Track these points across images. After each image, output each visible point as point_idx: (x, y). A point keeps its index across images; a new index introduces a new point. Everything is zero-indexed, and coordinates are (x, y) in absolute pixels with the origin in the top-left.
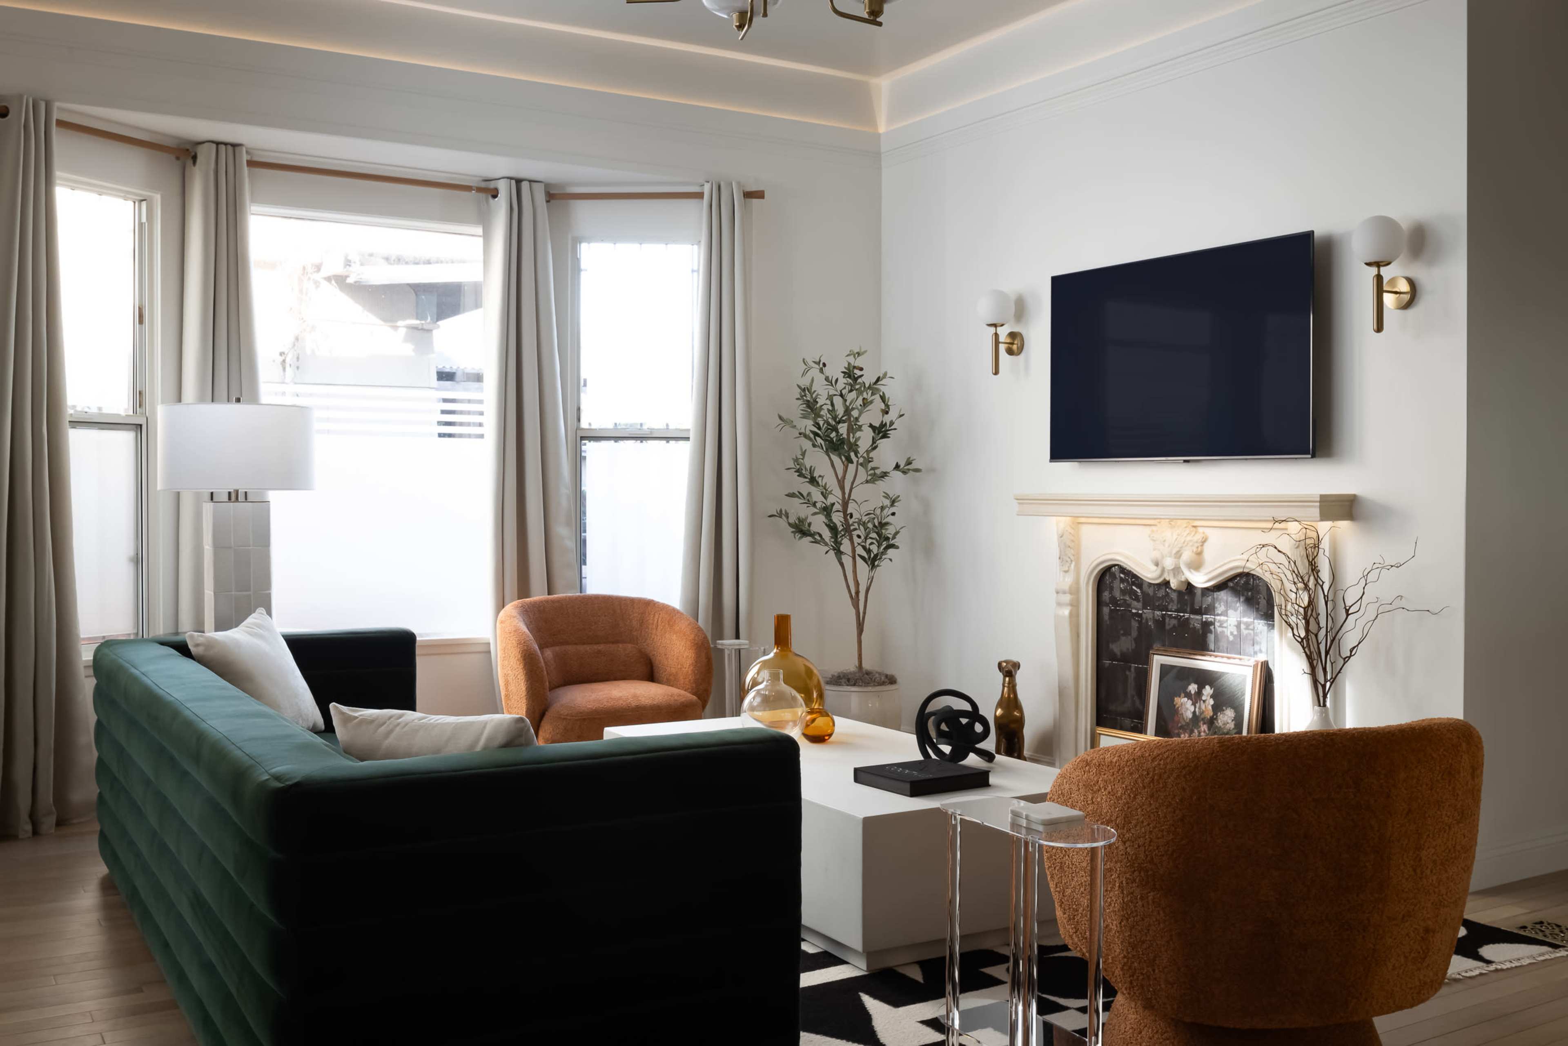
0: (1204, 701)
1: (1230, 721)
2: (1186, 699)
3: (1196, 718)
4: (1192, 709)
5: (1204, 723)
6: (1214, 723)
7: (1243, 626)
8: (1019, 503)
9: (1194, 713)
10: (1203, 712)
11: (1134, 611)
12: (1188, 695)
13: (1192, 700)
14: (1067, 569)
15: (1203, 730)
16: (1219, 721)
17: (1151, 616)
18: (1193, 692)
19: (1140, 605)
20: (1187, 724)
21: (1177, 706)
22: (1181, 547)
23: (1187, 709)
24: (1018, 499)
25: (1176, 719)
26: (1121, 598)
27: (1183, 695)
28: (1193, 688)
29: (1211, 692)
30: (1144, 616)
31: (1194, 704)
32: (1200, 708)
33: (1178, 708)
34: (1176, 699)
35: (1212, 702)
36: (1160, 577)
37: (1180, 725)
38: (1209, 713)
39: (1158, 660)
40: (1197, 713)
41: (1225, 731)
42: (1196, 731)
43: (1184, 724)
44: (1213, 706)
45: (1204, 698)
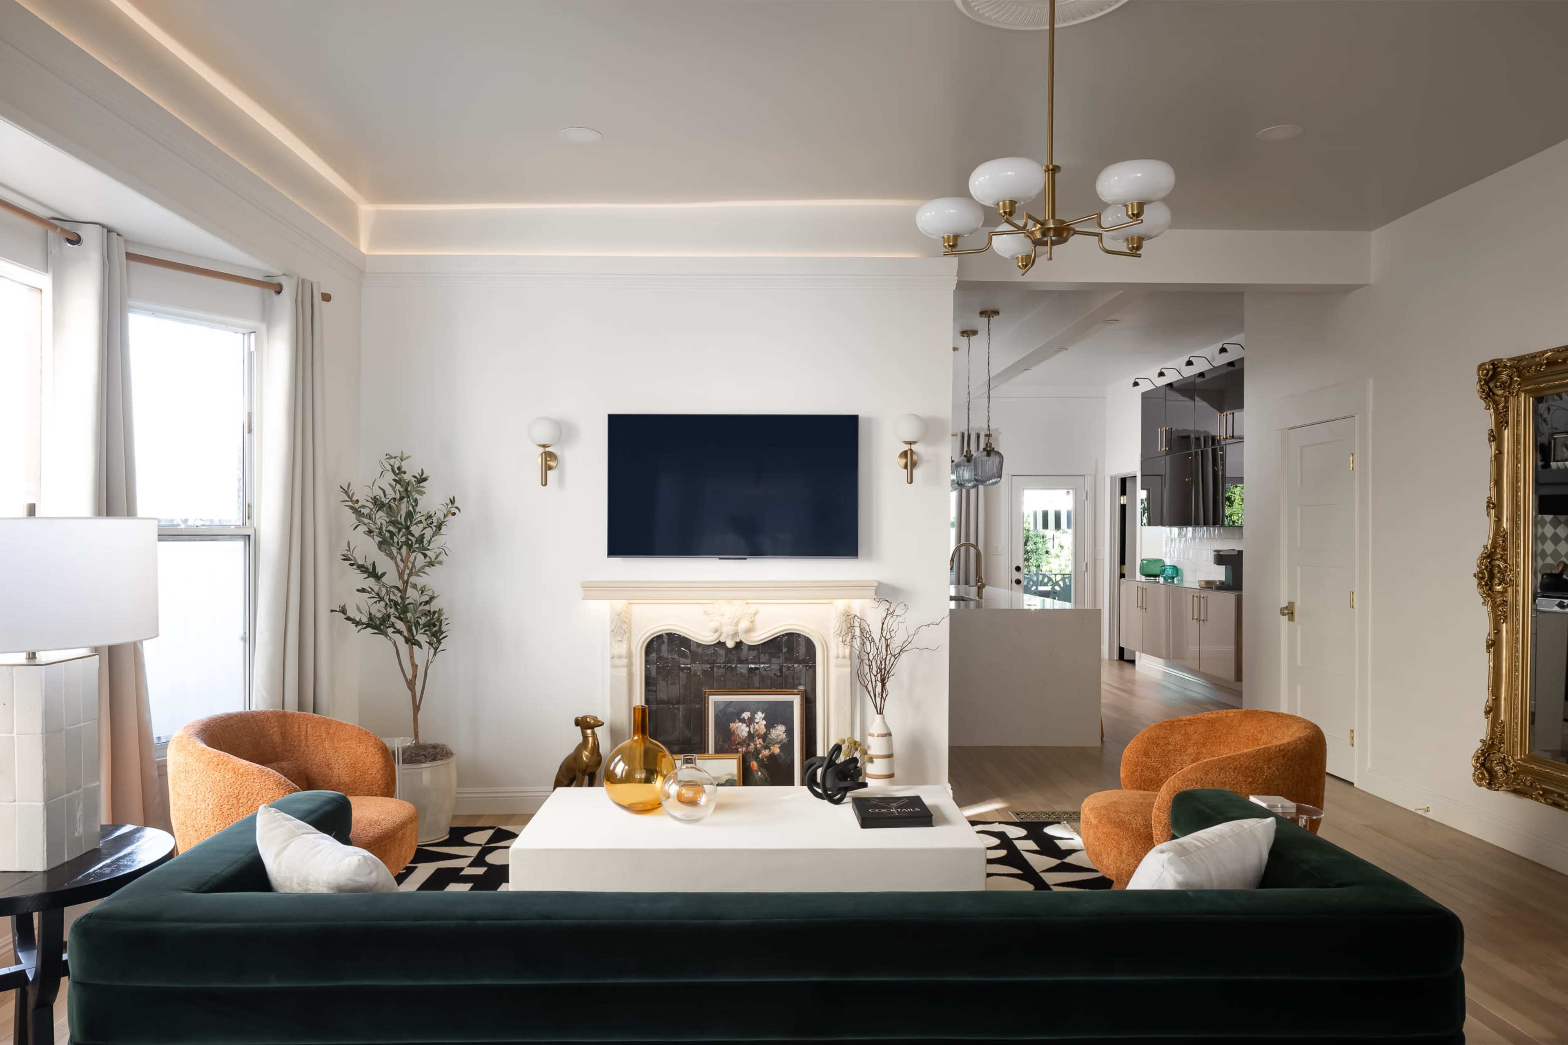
0: (757, 723)
1: (781, 733)
2: (740, 724)
3: (751, 736)
4: (747, 729)
5: (759, 738)
6: (767, 736)
7: (784, 669)
8: (584, 590)
9: (749, 732)
10: (757, 730)
11: (682, 666)
12: (743, 721)
13: (746, 723)
14: (621, 639)
15: (758, 743)
16: (772, 735)
17: (700, 668)
18: (746, 718)
19: (689, 661)
20: (744, 741)
21: (732, 730)
22: (740, 619)
23: (742, 730)
24: (583, 587)
25: (733, 738)
26: (670, 657)
27: (737, 721)
28: (746, 715)
29: (763, 716)
30: (692, 668)
31: (748, 726)
32: (754, 728)
33: (734, 730)
34: (731, 724)
35: (764, 722)
36: (717, 639)
37: (736, 742)
38: (763, 730)
39: (712, 699)
40: (752, 732)
41: (779, 741)
42: (752, 744)
43: (741, 741)
44: (765, 725)
45: (757, 721)
